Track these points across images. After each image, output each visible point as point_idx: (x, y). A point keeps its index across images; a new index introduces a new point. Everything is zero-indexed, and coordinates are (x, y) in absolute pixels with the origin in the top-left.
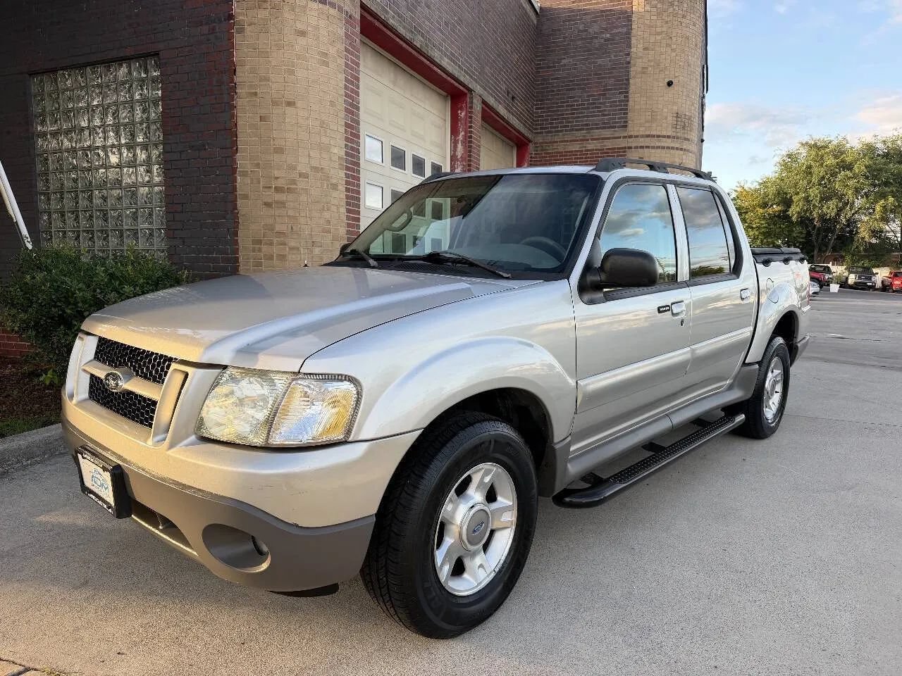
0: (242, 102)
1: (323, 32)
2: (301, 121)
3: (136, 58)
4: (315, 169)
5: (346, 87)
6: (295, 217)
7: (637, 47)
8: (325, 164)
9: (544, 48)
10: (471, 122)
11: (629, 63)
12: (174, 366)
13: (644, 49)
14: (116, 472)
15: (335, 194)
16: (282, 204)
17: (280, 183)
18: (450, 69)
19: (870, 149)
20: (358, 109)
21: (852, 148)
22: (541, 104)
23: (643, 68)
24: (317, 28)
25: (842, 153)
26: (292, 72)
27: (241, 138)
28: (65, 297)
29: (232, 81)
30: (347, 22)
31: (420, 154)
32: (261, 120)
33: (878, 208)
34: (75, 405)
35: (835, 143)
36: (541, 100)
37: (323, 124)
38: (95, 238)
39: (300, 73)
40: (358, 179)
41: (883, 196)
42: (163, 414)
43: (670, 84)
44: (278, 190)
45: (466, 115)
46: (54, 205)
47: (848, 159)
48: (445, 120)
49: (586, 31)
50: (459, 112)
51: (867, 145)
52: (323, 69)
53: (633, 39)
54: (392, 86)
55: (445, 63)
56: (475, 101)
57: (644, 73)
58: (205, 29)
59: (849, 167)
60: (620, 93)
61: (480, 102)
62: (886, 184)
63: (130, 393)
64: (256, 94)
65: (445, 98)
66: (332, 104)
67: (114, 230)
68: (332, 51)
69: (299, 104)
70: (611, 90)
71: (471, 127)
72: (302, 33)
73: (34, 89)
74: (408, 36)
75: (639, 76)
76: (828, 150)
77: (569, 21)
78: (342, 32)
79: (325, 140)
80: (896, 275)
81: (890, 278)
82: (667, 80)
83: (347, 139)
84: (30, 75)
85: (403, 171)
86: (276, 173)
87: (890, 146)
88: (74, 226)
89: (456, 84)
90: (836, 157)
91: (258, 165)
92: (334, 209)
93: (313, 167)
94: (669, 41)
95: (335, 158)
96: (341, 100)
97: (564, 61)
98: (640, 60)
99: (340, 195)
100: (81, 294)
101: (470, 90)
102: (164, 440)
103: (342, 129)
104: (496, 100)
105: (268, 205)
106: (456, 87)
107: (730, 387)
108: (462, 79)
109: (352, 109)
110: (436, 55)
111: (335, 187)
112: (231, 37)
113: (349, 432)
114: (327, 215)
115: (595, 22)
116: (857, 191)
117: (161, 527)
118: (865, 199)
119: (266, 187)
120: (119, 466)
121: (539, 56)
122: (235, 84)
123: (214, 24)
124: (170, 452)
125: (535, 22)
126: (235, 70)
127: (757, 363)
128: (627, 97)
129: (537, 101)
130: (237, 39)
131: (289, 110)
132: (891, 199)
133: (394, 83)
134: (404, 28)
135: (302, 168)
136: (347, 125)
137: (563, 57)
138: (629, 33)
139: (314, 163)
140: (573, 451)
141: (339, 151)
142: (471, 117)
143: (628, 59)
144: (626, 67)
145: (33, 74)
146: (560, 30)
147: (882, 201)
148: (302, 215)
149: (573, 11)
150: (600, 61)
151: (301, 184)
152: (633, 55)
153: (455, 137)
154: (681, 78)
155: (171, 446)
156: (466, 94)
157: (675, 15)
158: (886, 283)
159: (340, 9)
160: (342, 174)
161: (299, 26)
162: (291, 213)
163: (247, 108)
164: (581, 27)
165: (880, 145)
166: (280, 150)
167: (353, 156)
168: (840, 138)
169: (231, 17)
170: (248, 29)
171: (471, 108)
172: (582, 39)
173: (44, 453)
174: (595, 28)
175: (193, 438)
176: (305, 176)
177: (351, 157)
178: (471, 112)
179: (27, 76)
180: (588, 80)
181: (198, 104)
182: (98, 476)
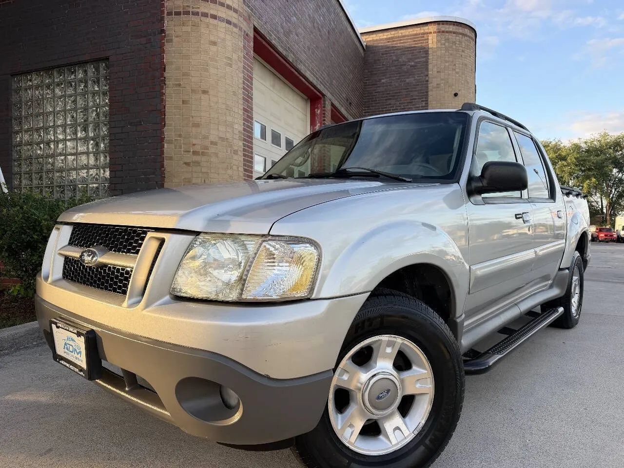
0: (169, 91)
1: (229, 43)
2: (212, 104)
3: (91, 62)
4: (222, 139)
5: (244, 83)
6: (207, 173)
7: (432, 70)
8: (228, 136)
9: (369, 72)
10: (324, 117)
11: (427, 81)
12: (150, 234)
13: (438, 72)
14: (90, 336)
15: (235, 157)
16: (198, 163)
17: (198, 148)
18: (311, 79)
19: (577, 147)
20: (252, 99)
21: (564, 147)
22: (368, 110)
23: (437, 84)
24: (224, 40)
25: (559, 149)
26: (207, 70)
27: (168, 116)
28: (33, 225)
29: (162, 75)
30: (245, 38)
31: (291, 137)
32: (183, 103)
33: (585, 185)
34: (50, 284)
35: (553, 143)
36: (368, 107)
37: (228, 108)
38: (55, 191)
39: (212, 71)
40: (252, 148)
41: (588, 177)
42: (137, 280)
43: (456, 95)
44: (195, 153)
45: (321, 112)
46: (24, 168)
47: (564, 154)
48: (306, 116)
49: (398, 60)
50: (316, 110)
51: (574, 144)
52: (228, 69)
53: (430, 65)
54: (271, 88)
55: (308, 74)
56: (327, 103)
57: (438, 87)
58: (143, 40)
59: (564, 159)
60: (422, 101)
61: (330, 104)
62: (590, 169)
63: (104, 266)
64: (180, 85)
65: (306, 100)
66: (234, 93)
67: (69, 186)
68: (235, 57)
69: (211, 92)
70: (415, 99)
71: (324, 120)
72: (214, 43)
73: (14, 86)
74: (284, 53)
75: (435, 89)
76: (549, 148)
77: (387, 54)
78: (241, 44)
79: (229, 119)
80: (601, 230)
81: (597, 232)
82: (454, 93)
83: (244, 120)
84: (12, 75)
85: (279, 148)
86: (194, 141)
87: (589, 145)
88: (39, 183)
89: (315, 91)
90: (555, 152)
91: (180, 136)
92: (235, 168)
93: (221, 138)
94: (454, 67)
95: (236, 132)
96: (241, 91)
97: (383, 81)
98: (435, 79)
99: (239, 158)
100: (46, 223)
101: (323, 95)
102: (139, 302)
103: (241, 112)
104: (340, 103)
105: (187, 164)
106: (315, 92)
107: (551, 287)
108: (319, 87)
109: (248, 99)
110: (302, 68)
111: (236, 152)
112: (162, 46)
113: (312, 290)
114: (230, 172)
115: (404, 54)
116: (571, 174)
117: (127, 389)
118: (576, 179)
119: (186, 151)
120: (93, 330)
121: (366, 77)
122: (165, 78)
123: (150, 37)
124: (144, 312)
125: (363, 54)
126: (165, 68)
127: (568, 268)
128: (427, 103)
129: (365, 107)
130: (167, 47)
131: (204, 97)
132: (594, 180)
133: (273, 86)
134: (282, 47)
135: (212, 138)
136: (245, 110)
137: (382, 78)
138: (427, 62)
139: (222, 135)
140: (467, 325)
141: (239, 127)
142: (324, 114)
143: (427, 79)
144: (426, 84)
145: (13, 75)
146: (379, 60)
147: (588, 181)
148: (212, 171)
149: (388, 47)
150: (408, 80)
151: (212, 150)
152: (430, 76)
153: (313, 127)
154: (463, 91)
155: (147, 306)
156: (321, 98)
157: (457, 50)
158: (594, 236)
159: (241, 29)
160: (241, 143)
161: (212, 38)
162: (204, 170)
163: (173, 95)
164: (394, 58)
165: (583, 145)
166: (197, 125)
167: (248, 132)
168: (557, 141)
169: (163, 31)
170: (175, 39)
171: (324, 107)
172: (395, 66)
173: (11, 347)
174: (403, 59)
175: (167, 298)
176: (214, 143)
177: (247, 132)
178: (324, 110)
179: (10, 76)
180: (399, 93)
181: (136, 92)
182: (71, 343)
